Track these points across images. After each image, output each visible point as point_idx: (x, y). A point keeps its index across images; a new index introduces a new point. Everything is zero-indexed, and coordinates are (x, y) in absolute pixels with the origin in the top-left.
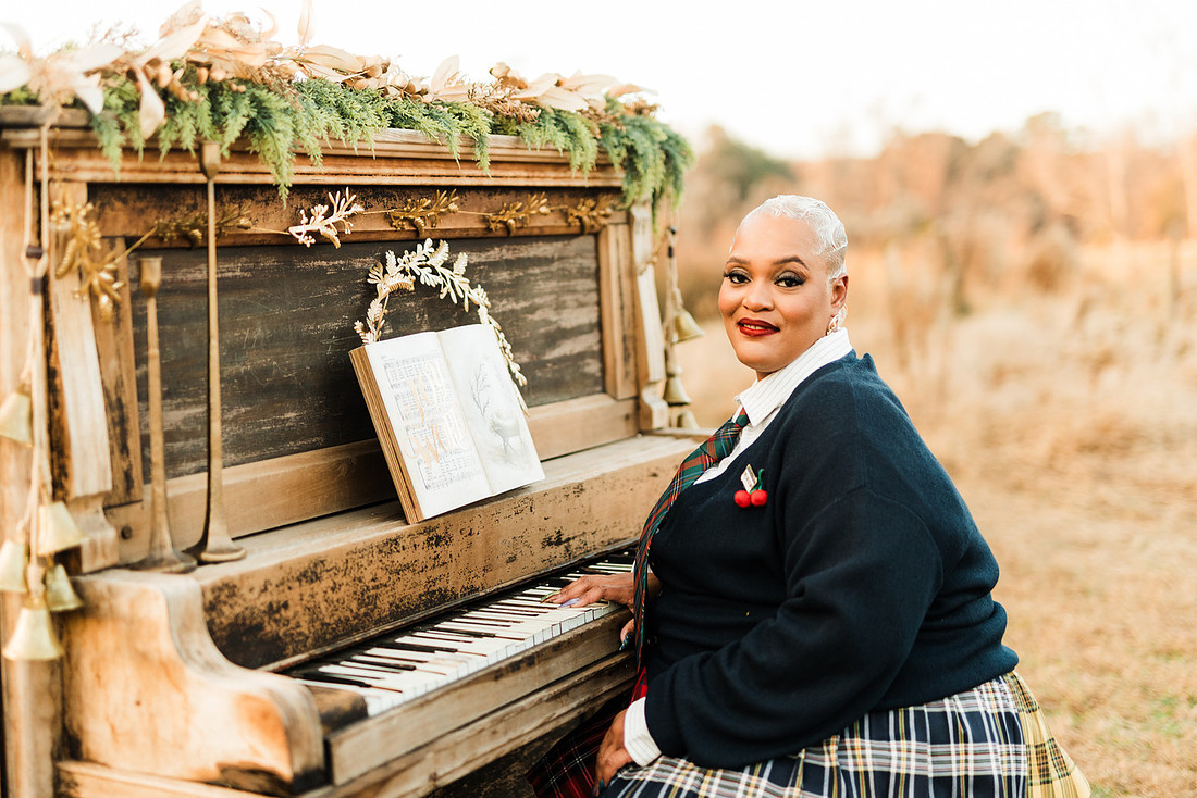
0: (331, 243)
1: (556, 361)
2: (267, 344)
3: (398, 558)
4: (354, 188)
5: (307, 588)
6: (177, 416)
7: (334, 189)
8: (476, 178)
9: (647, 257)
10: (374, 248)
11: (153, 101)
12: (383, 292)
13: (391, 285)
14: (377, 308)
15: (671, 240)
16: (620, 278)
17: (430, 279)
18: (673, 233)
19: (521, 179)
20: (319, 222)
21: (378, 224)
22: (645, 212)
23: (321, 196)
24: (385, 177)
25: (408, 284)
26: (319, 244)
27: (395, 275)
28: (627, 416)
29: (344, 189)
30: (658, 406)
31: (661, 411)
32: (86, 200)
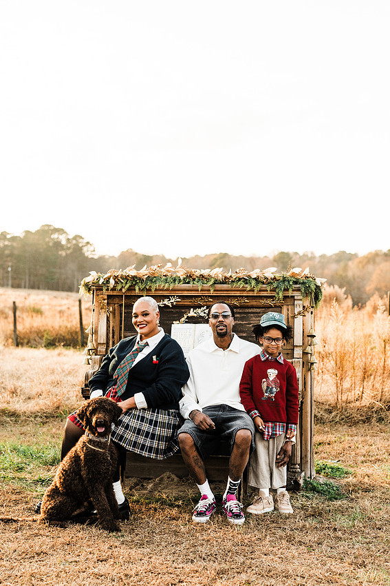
4: (177, 296)
7: (171, 296)
8: (219, 294)
9: (299, 313)
10: (189, 307)
11: (112, 282)
12: (186, 317)
13: (189, 315)
14: (183, 319)
15: (312, 310)
16: (288, 318)
17: (202, 314)
18: (313, 307)
19: (238, 294)
20: (166, 302)
21: (187, 302)
22: (300, 302)
23: (167, 297)
24: (186, 293)
25: (195, 315)
26: (166, 306)
27: (192, 313)
28: (288, 354)
29: (174, 296)
30: (298, 352)
31: (299, 354)
32: (106, 297)
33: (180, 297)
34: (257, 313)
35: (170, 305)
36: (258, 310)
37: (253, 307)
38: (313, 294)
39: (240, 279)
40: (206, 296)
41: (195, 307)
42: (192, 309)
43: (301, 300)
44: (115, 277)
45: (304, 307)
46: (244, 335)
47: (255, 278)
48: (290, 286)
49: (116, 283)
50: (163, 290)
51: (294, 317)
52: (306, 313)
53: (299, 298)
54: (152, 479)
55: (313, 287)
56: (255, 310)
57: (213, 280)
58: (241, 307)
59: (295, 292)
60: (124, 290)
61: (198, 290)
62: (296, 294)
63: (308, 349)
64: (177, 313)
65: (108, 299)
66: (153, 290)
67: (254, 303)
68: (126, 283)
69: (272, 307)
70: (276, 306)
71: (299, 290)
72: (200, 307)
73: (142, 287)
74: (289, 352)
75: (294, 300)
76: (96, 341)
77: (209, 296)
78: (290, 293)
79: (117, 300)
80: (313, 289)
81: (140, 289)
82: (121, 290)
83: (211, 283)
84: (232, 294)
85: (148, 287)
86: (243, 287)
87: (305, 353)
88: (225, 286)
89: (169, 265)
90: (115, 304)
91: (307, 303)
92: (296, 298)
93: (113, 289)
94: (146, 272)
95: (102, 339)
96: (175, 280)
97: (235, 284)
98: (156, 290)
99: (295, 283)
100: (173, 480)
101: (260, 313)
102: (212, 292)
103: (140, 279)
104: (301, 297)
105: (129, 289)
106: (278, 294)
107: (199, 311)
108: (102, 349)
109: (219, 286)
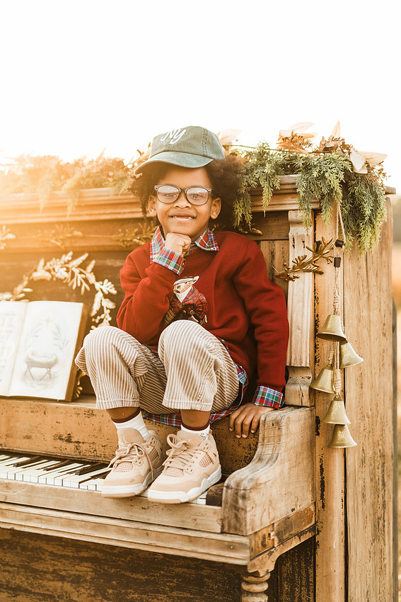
4: (7, 226)
9: (301, 265)
10: (36, 257)
12: (26, 280)
13: (34, 276)
14: (20, 288)
15: (337, 252)
17: (62, 273)
18: (339, 244)
21: (28, 243)
22: (305, 230)
25: (48, 276)
29: (2, 226)
30: (298, 388)
31: (299, 393)
33: (11, 228)
38: (339, 201)
41: (49, 256)
42: (42, 263)
45: (317, 244)
51: (286, 278)
52: (322, 264)
53: (300, 215)
59: (288, 200)
62: (290, 204)
63: (326, 381)
72: (57, 254)
75: (287, 223)
92: (292, 216)
107: (57, 265)
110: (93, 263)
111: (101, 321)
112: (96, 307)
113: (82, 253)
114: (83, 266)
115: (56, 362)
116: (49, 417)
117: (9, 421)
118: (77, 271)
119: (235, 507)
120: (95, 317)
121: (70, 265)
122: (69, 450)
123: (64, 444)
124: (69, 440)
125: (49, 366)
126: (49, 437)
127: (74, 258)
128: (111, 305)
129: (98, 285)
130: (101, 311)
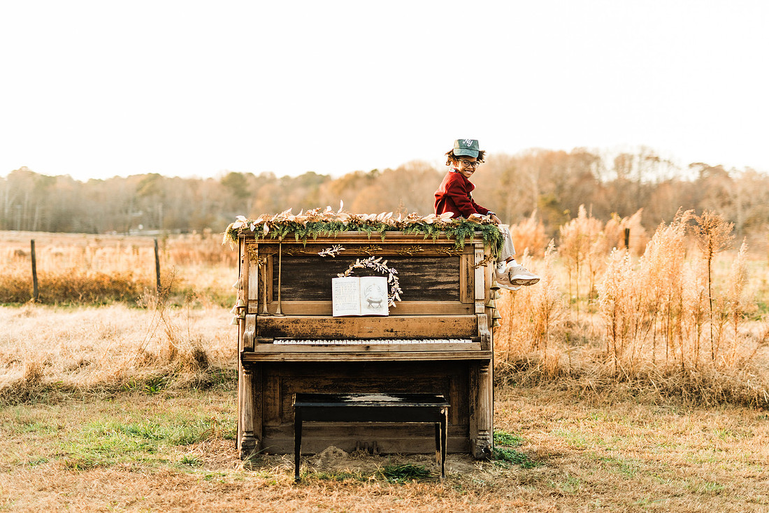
0: (331, 256)
1: (433, 290)
2: (314, 277)
3: (325, 324)
4: (341, 245)
5: (294, 325)
6: (285, 289)
7: (334, 245)
8: (390, 242)
9: (481, 263)
10: (354, 258)
11: (266, 228)
12: (351, 268)
13: (355, 266)
14: (348, 271)
16: (467, 269)
17: (370, 265)
19: (411, 242)
20: (328, 251)
21: (352, 252)
22: (482, 251)
23: (330, 246)
24: (351, 242)
25: (362, 266)
26: (329, 257)
27: (358, 264)
28: (468, 309)
29: (337, 245)
30: (479, 307)
31: (481, 309)
32: (257, 247)
33: (344, 245)
34: (432, 263)
35: (333, 255)
36: (433, 260)
37: (427, 257)
38: (496, 242)
39: (414, 226)
40: (375, 245)
41: (361, 258)
42: (358, 260)
43: (482, 248)
44: (269, 224)
45: (485, 256)
46: (418, 288)
47: (431, 225)
48: (472, 232)
49: (271, 230)
50: (326, 238)
51: (474, 268)
52: (488, 263)
54: (312, 455)
55: (497, 234)
56: (429, 260)
57: (383, 227)
58: (415, 257)
59: (476, 240)
60: (280, 238)
61: (367, 238)
62: (479, 244)
63: (492, 303)
64: (340, 264)
65: (259, 249)
66: (315, 238)
67: (429, 252)
68: (283, 230)
69: (448, 256)
70: (453, 256)
71: (481, 237)
72: (367, 257)
73: (302, 234)
74: (470, 306)
75: (474, 248)
76: (246, 296)
77: (379, 245)
78: (472, 241)
79: (269, 250)
80: (497, 236)
81: (299, 237)
82: (277, 238)
83: (382, 230)
84: (406, 242)
85: (309, 235)
86: (418, 234)
87: (487, 308)
88: (397, 233)
89: (329, 208)
90: (267, 254)
91: (488, 253)
92: (476, 246)
93: (267, 237)
94: (306, 217)
95: (253, 295)
96: (339, 227)
97: (409, 231)
98: (318, 238)
99: (477, 229)
100: (340, 455)
101: (435, 263)
102: (383, 239)
103: (299, 225)
104: (482, 246)
105: (286, 237)
106: (459, 241)
107: (367, 261)
108: (253, 307)
109: (390, 233)
110: (386, 261)
111: (394, 285)
112: (391, 279)
113: (379, 257)
114: (380, 262)
115: (381, 301)
116: (381, 323)
117: (360, 326)
118: (378, 264)
119: (486, 341)
120: (391, 283)
121: (374, 262)
122: (392, 335)
123: (389, 333)
124: (392, 331)
125: (379, 302)
126: (382, 331)
127: (376, 258)
128: (397, 278)
129: (389, 270)
130: (393, 281)
